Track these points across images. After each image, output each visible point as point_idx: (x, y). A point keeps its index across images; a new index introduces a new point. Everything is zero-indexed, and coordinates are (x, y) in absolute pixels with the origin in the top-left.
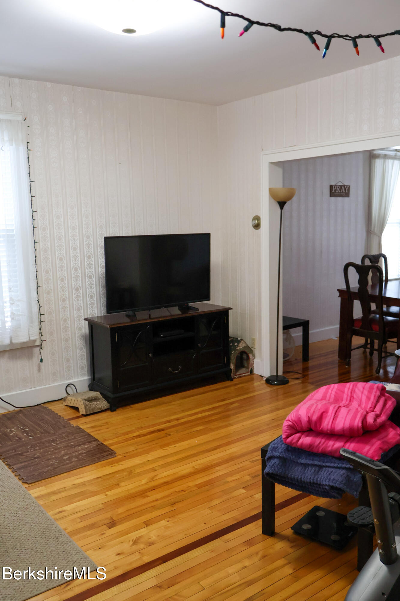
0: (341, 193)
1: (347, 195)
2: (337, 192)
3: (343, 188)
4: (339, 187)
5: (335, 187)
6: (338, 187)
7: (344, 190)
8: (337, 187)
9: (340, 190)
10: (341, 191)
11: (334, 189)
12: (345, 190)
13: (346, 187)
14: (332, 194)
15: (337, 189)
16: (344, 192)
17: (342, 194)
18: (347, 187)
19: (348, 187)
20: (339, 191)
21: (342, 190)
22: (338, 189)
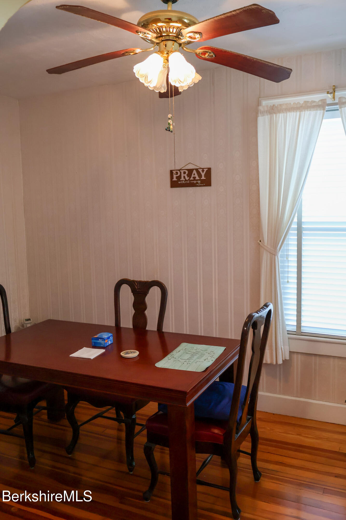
0: (192, 180)
1: (207, 182)
2: (182, 179)
3: (195, 172)
4: (187, 172)
5: (177, 173)
6: (185, 173)
7: (196, 176)
8: (182, 173)
9: (189, 175)
10: (190, 178)
11: (175, 176)
12: (200, 175)
13: (200, 170)
14: (175, 184)
15: (183, 175)
16: (197, 178)
17: (195, 182)
18: (203, 171)
19: (205, 170)
20: (187, 178)
21: (193, 176)
22: (185, 175)
